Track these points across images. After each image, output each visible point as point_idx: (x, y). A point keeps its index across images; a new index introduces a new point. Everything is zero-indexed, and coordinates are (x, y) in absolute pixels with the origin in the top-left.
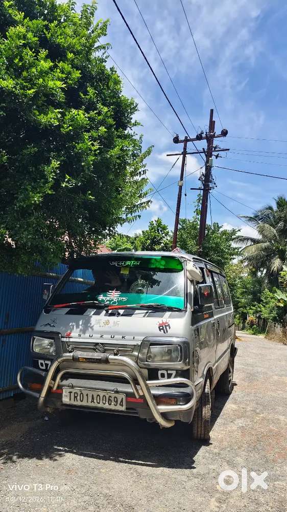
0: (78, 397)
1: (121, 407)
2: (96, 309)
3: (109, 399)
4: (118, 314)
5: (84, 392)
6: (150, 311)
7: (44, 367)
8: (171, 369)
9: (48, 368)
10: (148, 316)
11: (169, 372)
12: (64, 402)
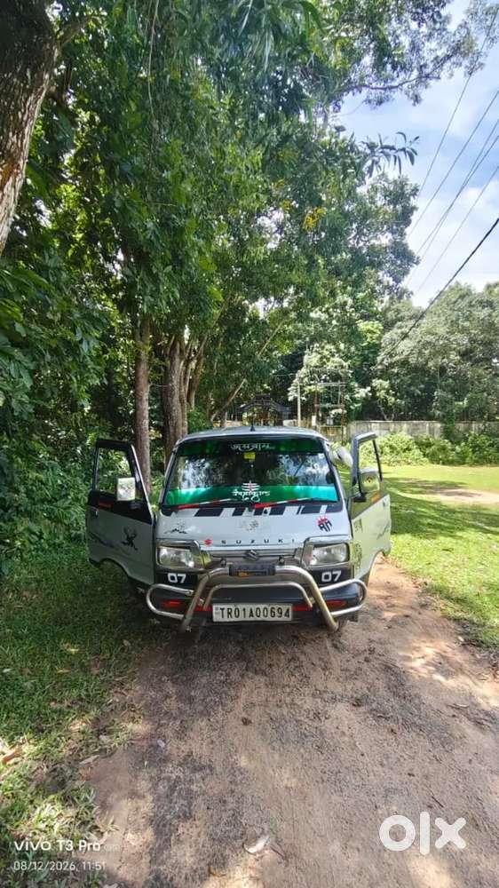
0: (233, 614)
1: (286, 617)
2: (234, 509)
3: (272, 611)
4: (266, 512)
5: (241, 607)
6: (303, 507)
7: (176, 581)
8: (337, 570)
9: (182, 581)
10: (302, 513)
11: (334, 573)
12: (215, 620)
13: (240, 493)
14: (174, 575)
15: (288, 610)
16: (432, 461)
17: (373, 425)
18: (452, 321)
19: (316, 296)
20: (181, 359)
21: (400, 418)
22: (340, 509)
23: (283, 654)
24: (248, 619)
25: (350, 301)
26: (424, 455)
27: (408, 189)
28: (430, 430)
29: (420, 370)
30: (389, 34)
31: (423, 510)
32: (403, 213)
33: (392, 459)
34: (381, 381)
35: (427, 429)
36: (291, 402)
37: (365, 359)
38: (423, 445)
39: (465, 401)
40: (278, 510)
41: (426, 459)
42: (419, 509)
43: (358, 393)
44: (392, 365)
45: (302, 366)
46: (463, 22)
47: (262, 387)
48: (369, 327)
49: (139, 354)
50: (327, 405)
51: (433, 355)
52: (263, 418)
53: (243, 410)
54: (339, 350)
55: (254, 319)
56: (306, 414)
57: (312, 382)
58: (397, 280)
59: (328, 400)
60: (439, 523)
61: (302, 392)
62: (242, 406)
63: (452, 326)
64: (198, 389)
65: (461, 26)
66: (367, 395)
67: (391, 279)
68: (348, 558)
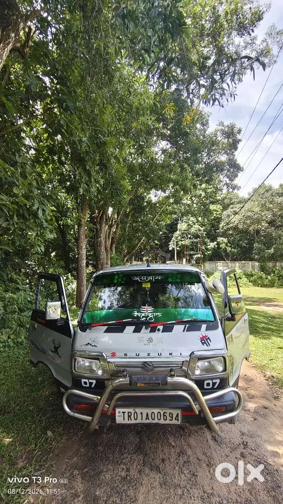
0: (132, 417)
1: (177, 421)
2: (134, 327)
3: (164, 415)
4: (159, 330)
5: (139, 410)
6: (187, 326)
7: (88, 385)
8: (216, 379)
9: (93, 386)
10: (187, 331)
11: (214, 381)
12: (117, 422)
13: (139, 314)
14: (87, 381)
15: (177, 415)
16: (254, 285)
17: (219, 263)
18: (262, 204)
19: (185, 187)
20: (106, 224)
21: (234, 260)
22: (217, 328)
23: (173, 446)
24: (145, 421)
25: (203, 194)
26: (250, 281)
27: (236, 130)
28: (253, 266)
29: (245, 232)
30: (224, 43)
31: (256, 317)
32: (233, 144)
33: (231, 284)
34: (222, 238)
35: (250, 266)
36: (171, 250)
37: (213, 226)
38: (249, 276)
39: (272, 250)
40: (168, 329)
41: (251, 284)
42: (254, 317)
43: (209, 245)
44: (228, 229)
45: (177, 230)
46: (264, 39)
47: (154, 242)
48: (215, 208)
49: (81, 221)
50: (192, 252)
51: (252, 223)
52: (155, 260)
53: (143, 255)
54: (198, 221)
55: (149, 202)
56: (180, 258)
57: (183, 239)
58: (231, 180)
59: (192, 250)
60: (270, 326)
61: (177, 245)
62: (143, 253)
63: (263, 207)
64: (117, 242)
65: (263, 41)
66: (214, 246)
67: (228, 179)
68: (225, 370)
